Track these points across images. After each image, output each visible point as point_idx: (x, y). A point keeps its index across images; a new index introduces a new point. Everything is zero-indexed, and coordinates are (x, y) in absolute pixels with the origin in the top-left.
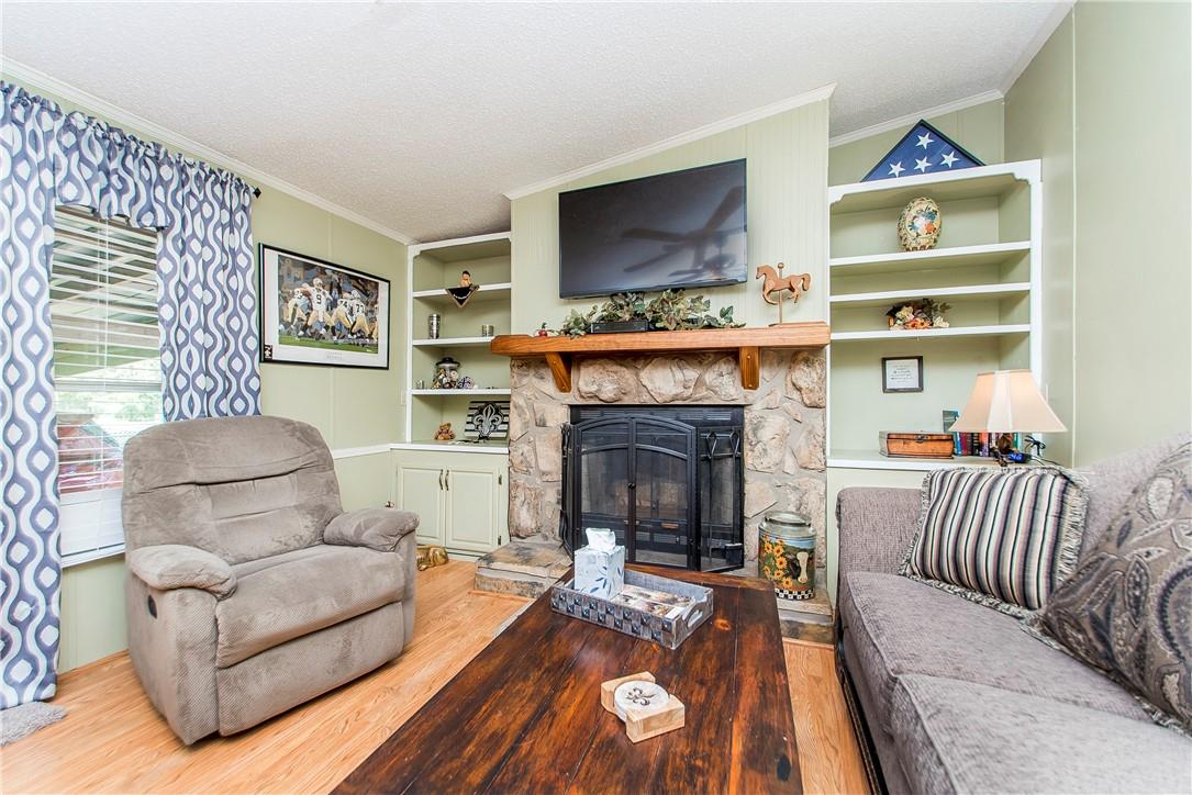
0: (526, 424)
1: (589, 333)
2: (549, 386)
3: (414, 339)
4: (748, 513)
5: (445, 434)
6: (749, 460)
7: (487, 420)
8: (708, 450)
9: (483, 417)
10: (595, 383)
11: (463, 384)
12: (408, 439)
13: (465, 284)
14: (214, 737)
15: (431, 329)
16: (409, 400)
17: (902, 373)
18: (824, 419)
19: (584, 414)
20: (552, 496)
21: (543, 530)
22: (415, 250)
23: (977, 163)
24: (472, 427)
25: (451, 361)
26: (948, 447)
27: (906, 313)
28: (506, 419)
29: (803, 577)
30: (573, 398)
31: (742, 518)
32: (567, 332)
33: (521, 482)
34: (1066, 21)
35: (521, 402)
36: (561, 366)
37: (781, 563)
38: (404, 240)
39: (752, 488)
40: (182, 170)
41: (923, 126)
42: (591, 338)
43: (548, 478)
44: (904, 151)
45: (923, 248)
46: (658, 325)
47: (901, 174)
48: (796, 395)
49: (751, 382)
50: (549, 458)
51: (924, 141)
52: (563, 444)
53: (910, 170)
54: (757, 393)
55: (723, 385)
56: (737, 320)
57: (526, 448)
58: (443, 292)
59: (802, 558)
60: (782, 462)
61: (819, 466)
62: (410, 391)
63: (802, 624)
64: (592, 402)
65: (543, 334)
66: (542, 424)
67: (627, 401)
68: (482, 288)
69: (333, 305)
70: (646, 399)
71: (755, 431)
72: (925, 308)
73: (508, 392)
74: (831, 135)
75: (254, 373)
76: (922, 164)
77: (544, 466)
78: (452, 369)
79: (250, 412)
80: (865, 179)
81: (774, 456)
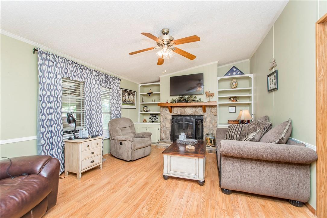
0: (163, 119)
1: (176, 103)
2: (168, 112)
3: (140, 102)
4: (204, 134)
5: (145, 121)
6: (204, 125)
7: (154, 118)
8: (197, 123)
9: (153, 117)
10: (176, 111)
11: (149, 111)
12: (139, 122)
13: (150, 92)
14: (131, 161)
15: (143, 100)
16: (139, 114)
17: (232, 109)
18: (217, 118)
19: (174, 117)
20: (168, 132)
21: (167, 138)
22: (140, 85)
23: (244, 74)
24: (151, 119)
25: (146, 106)
26: (238, 122)
27: (232, 99)
28: (157, 118)
29: (213, 143)
30: (172, 114)
31: (203, 135)
32: (172, 102)
33: (163, 129)
34: (255, 54)
35: (162, 115)
36: (170, 108)
37: (209, 141)
38: (138, 83)
39: (205, 130)
40: (113, 78)
41: (234, 67)
42: (176, 104)
43: (168, 129)
44: (231, 71)
45: (234, 88)
46: (188, 101)
47: (231, 75)
48: (212, 113)
49: (204, 111)
50: (168, 125)
51: (234, 69)
52: (171, 122)
53: (232, 75)
54: (205, 113)
55: (200, 111)
56: (202, 101)
57: (164, 123)
58: (146, 93)
59: (212, 140)
60: (210, 125)
61: (216, 126)
62: (139, 113)
63: (212, 151)
64: (176, 115)
65: (167, 103)
66: (166, 119)
67: (182, 114)
68: (154, 93)
69: (129, 97)
70: (186, 114)
71: (205, 120)
72: (236, 98)
73: (160, 113)
74: (218, 66)
75: (120, 110)
76: (234, 73)
77: (167, 127)
78: (146, 108)
79: (120, 117)
80: (224, 76)
81: (209, 124)
